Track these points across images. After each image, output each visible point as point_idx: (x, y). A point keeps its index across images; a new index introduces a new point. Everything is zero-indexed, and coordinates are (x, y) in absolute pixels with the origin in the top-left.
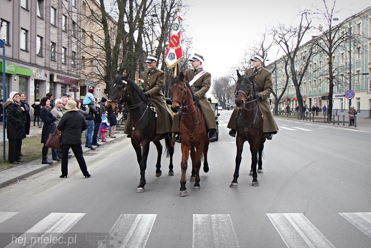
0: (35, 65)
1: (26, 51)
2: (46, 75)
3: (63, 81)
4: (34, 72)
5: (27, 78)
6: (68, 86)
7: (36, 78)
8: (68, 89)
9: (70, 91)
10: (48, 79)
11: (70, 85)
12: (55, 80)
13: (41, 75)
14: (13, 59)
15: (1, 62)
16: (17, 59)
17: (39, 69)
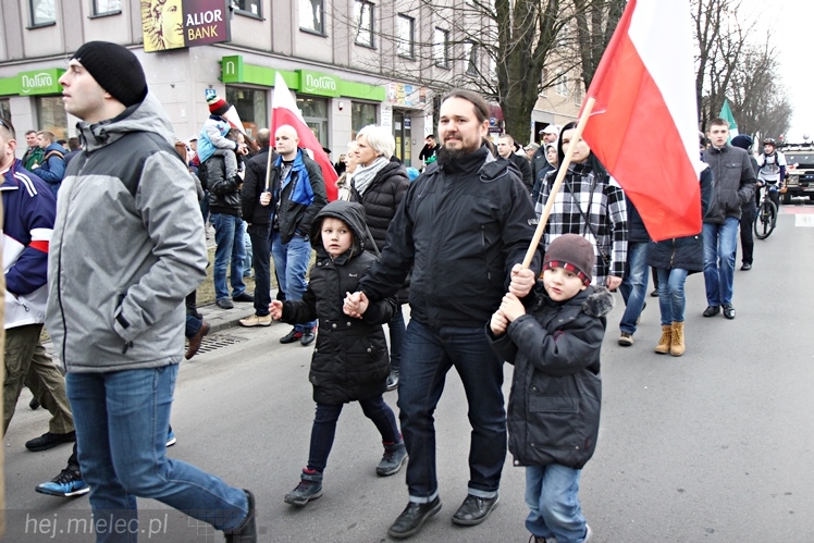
0: (394, 77)
1: (372, 47)
2: (423, 99)
4: (392, 91)
5: (375, 105)
7: (396, 105)
10: (428, 108)
13: (410, 98)
14: (333, 64)
15: (298, 72)
16: (345, 63)
17: (404, 85)
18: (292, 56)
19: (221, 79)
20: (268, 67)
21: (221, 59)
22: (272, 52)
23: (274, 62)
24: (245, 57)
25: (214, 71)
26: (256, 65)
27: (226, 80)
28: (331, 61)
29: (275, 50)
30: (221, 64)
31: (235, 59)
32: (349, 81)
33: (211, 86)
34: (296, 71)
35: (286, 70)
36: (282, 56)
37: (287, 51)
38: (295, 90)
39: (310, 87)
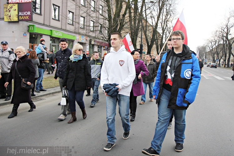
0: (79, 33)
1: (73, 25)
2: (86, 40)
3: (99, 44)
4: (78, 37)
5: (73, 41)
6: (103, 47)
7: (79, 41)
8: (103, 48)
9: (104, 50)
10: (88, 43)
11: (104, 47)
12: (93, 43)
13: (83, 40)
14: (61, 29)
15: (51, 30)
16: (65, 29)
17: (81, 36)
18: (49, 26)
19: (28, 31)
20: (42, 28)
21: (29, 25)
22: (44, 24)
23: (44, 27)
24: (36, 25)
25: (26, 29)
26: (39, 28)
27: (30, 31)
28: (61, 28)
29: (45, 24)
30: (29, 27)
31: (33, 26)
32: (65, 34)
33: (25, 33)
34: (50, 30)
35: (47, 30)
36: (47, 26)
37: (48, 24)
38: (50, 36)
39: (54, 35)
